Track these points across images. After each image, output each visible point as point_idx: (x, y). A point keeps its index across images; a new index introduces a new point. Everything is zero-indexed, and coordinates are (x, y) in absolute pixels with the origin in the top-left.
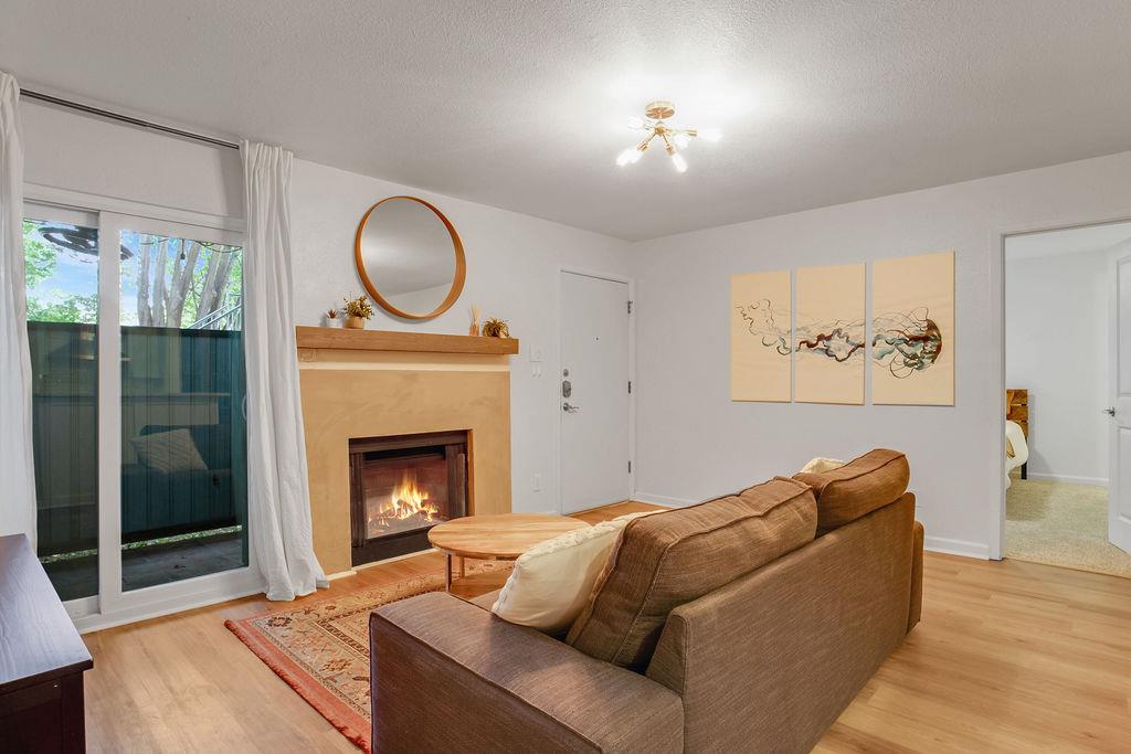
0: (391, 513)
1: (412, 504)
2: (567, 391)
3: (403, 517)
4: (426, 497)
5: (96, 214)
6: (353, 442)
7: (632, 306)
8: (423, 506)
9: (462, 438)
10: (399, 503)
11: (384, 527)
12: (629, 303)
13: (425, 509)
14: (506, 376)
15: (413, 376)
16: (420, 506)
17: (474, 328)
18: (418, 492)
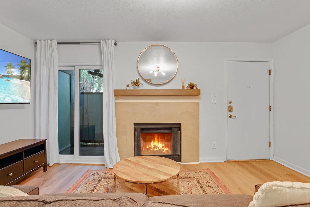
0: (151, 148)
1: (159, 147)
2: (230, 109)
3: (155, 150)
4: (164, 145)
5: (74, 67)
6: (135, 124)
7: (272, 72)
8: (162, 148)
9: (178, 126)
10: (154, 145)
11: (149, 152)
12: (270, 70)
13: (163, 148)
14: (198, 103)
15: (157, 104)
16: (161, 147)
17: (183, 87)
18: (161, 143)
